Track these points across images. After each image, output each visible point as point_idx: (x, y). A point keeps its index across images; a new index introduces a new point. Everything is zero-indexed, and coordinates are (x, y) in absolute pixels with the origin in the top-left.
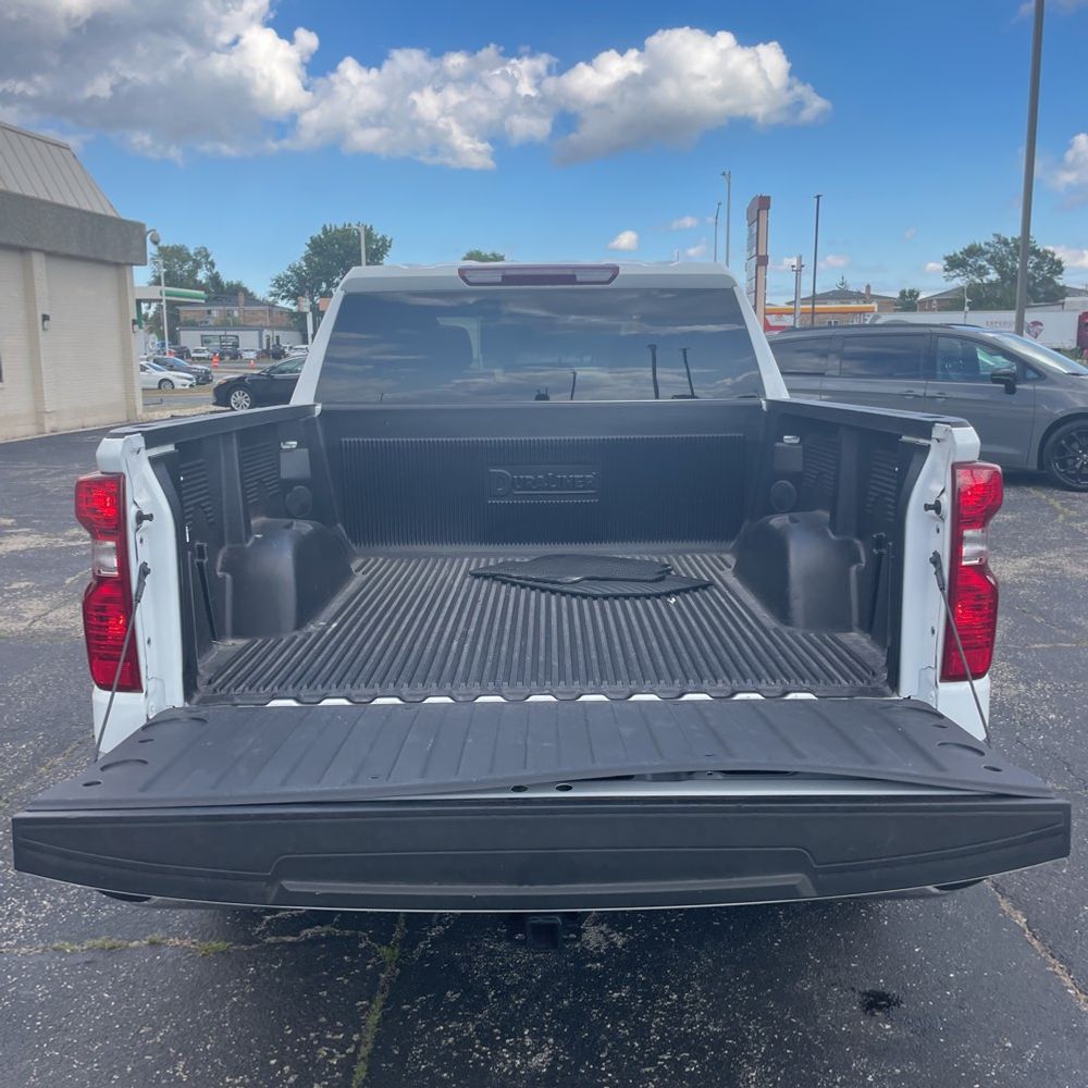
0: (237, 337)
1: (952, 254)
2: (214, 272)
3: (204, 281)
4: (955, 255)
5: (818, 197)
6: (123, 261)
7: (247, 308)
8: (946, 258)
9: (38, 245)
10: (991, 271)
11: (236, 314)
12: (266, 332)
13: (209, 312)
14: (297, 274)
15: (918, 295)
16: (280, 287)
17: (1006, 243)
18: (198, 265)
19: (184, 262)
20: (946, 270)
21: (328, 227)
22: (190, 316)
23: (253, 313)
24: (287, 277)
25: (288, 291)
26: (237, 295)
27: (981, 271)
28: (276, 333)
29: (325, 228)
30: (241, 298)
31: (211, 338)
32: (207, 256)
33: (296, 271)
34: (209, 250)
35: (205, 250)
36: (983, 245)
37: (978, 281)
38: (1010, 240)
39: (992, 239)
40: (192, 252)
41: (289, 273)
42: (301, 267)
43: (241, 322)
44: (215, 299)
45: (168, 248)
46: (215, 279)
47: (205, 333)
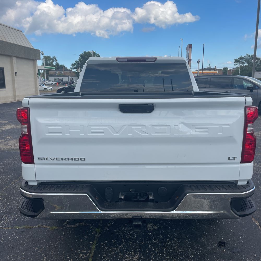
0: (63, 78)
1: (236, 59)
2: (57, 62)
3: (55, 65)
4: (237, 59)
5: (204, 44)
6: (35, 59)
7: (65, 71)
8: (235, 60)
9: (14, 55)
10: (246, 63)
11: (62, 73)
12: (70, 77)
13: (56, 72)
14: (77, 63)
15: (228, 69)
16: (73, 66)
17: (249, 56)
18: (53, 61)
19: (50, 60)
20: (235, 63)
21: (85, 52)
22: (51, 73)
23: (67, 72)
24: (75, 64)
25: (75, 67)
27: (243, 63)
28: (72, 77)
30: (64, 69)
32: (55, 59)
35: (55, 57)
36: (244, 57)
37: (242, 65)
38: (250, 56)
39: (246, 55)
40: (52, 58)
41: (75, 63)
42: (78, 61)
43: (64, 75)
44: (57, 69)
45: (46, 56)
46: (57, 64)
47: (55, 77)
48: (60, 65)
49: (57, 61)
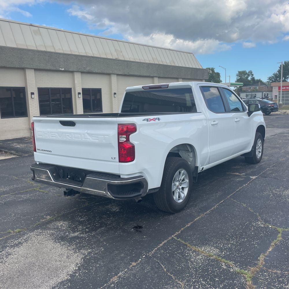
0: (256, 94)
2: (253, 77)
3: (250, 80)
6: (202, 79)
7: (261, 86)
11: (257, 88)
12: (264, 93)
13: (250, 88)
14: (275, 76)
16: (270, 80)
18: (249, 75)
19: (245, 75)
21: (286, 62)
22: (244, 89)
23: (263, 87)
24: (272, 77)
25: (272, 81)
26: (258, 83)
28: (267, 93)
29: (285, 62)
30: (259, 83)
31: (249, 95)
32: (252, 73)
33: (275, 75)
34: (252, 71)
35: (251, 71)
40: (247, 72)
41: (273, 76)
42: (277, 74)
43: (259, 90)
44: (252, 84)
45: (241, 71)
46: (253, 79)
47: (247, 94)
48: (257, 80)
49: (253, 75)
